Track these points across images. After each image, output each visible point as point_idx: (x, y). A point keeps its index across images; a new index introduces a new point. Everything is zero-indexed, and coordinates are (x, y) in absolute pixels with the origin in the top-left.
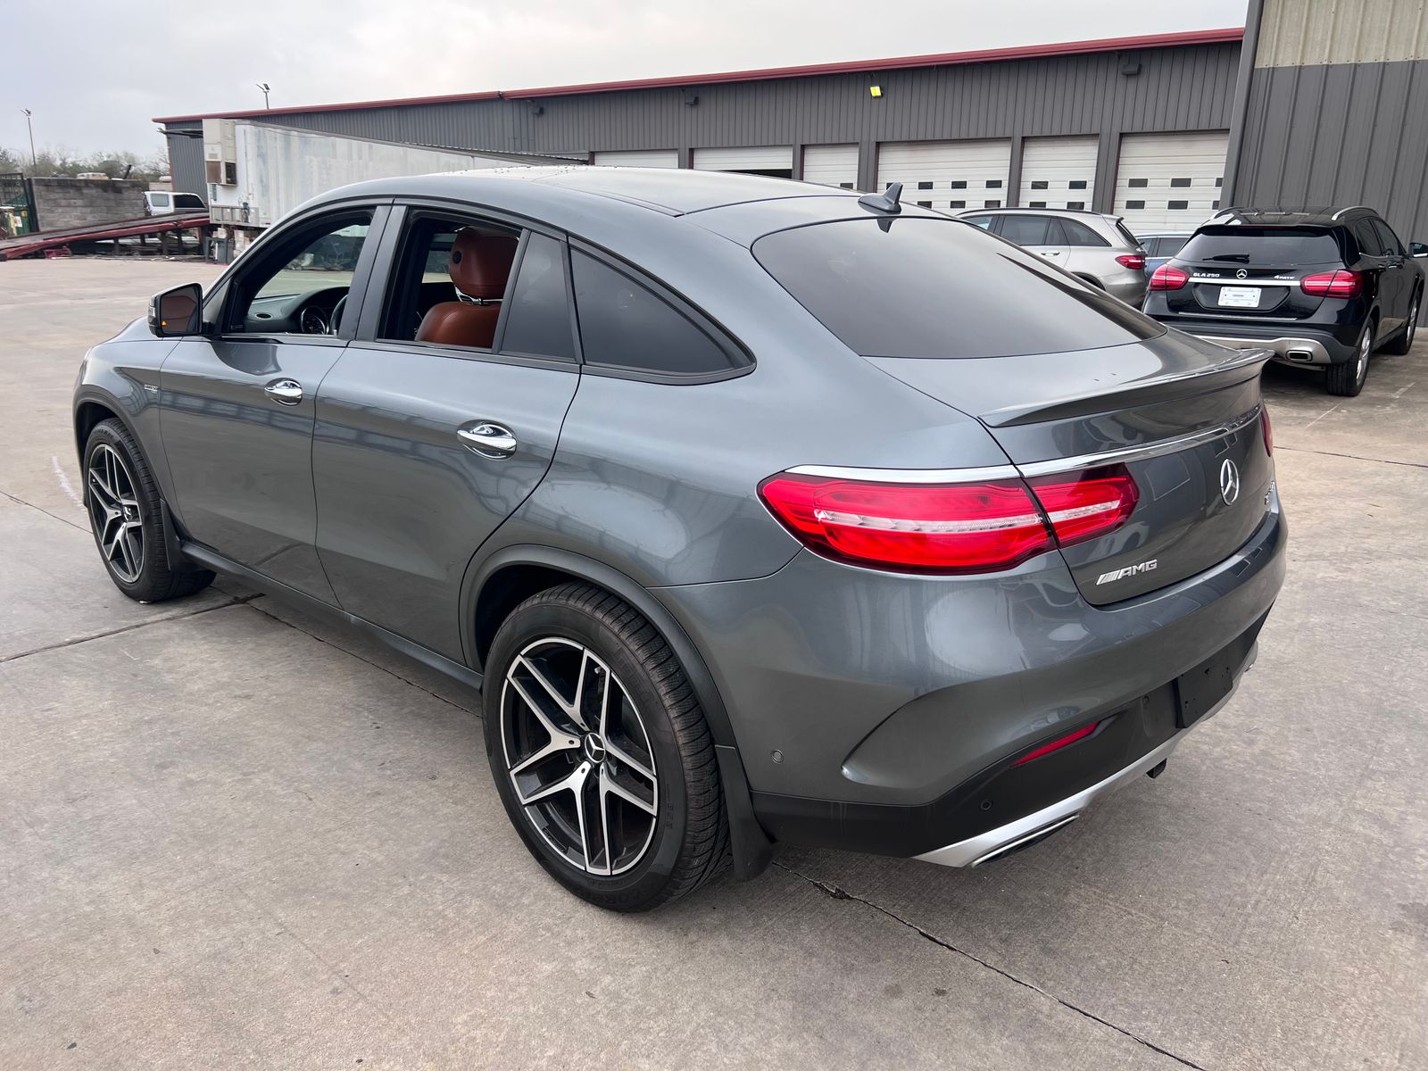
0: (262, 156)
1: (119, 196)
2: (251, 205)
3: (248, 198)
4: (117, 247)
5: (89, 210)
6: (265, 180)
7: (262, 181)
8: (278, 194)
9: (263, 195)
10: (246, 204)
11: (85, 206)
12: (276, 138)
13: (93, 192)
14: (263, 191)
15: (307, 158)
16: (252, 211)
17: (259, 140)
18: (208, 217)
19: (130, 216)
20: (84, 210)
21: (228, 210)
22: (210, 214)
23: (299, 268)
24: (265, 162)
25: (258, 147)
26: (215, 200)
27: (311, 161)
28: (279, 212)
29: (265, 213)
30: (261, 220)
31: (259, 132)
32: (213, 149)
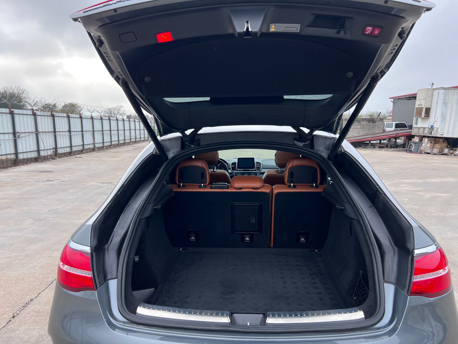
0: (445, 103)
1: (374, 124)
2: (435, 126)
3: (434, 123)
4: (370, 145)
5: (362, 130)
6: (444, 114)
7: (443, 115)
8: (450, 120)
9: (442, 122)
10: (432, 126)
11: (360, 128)
12: (454, 95)
13: (365, 123)
14: (442, 120)
16: (435, 129)
17: (445, 96)
18: (411, 132)
19: (377, 132)
20: (360, 130)
21: (422, 129)
22: (412, 131)
23: (453, 155)
24: (446, 107)
25: (444, 99)
26: (416, 125)
28: (449, 130)
29: (441, 130)
30: (438, 133)
31: (446, 92)
32: (420, 102)
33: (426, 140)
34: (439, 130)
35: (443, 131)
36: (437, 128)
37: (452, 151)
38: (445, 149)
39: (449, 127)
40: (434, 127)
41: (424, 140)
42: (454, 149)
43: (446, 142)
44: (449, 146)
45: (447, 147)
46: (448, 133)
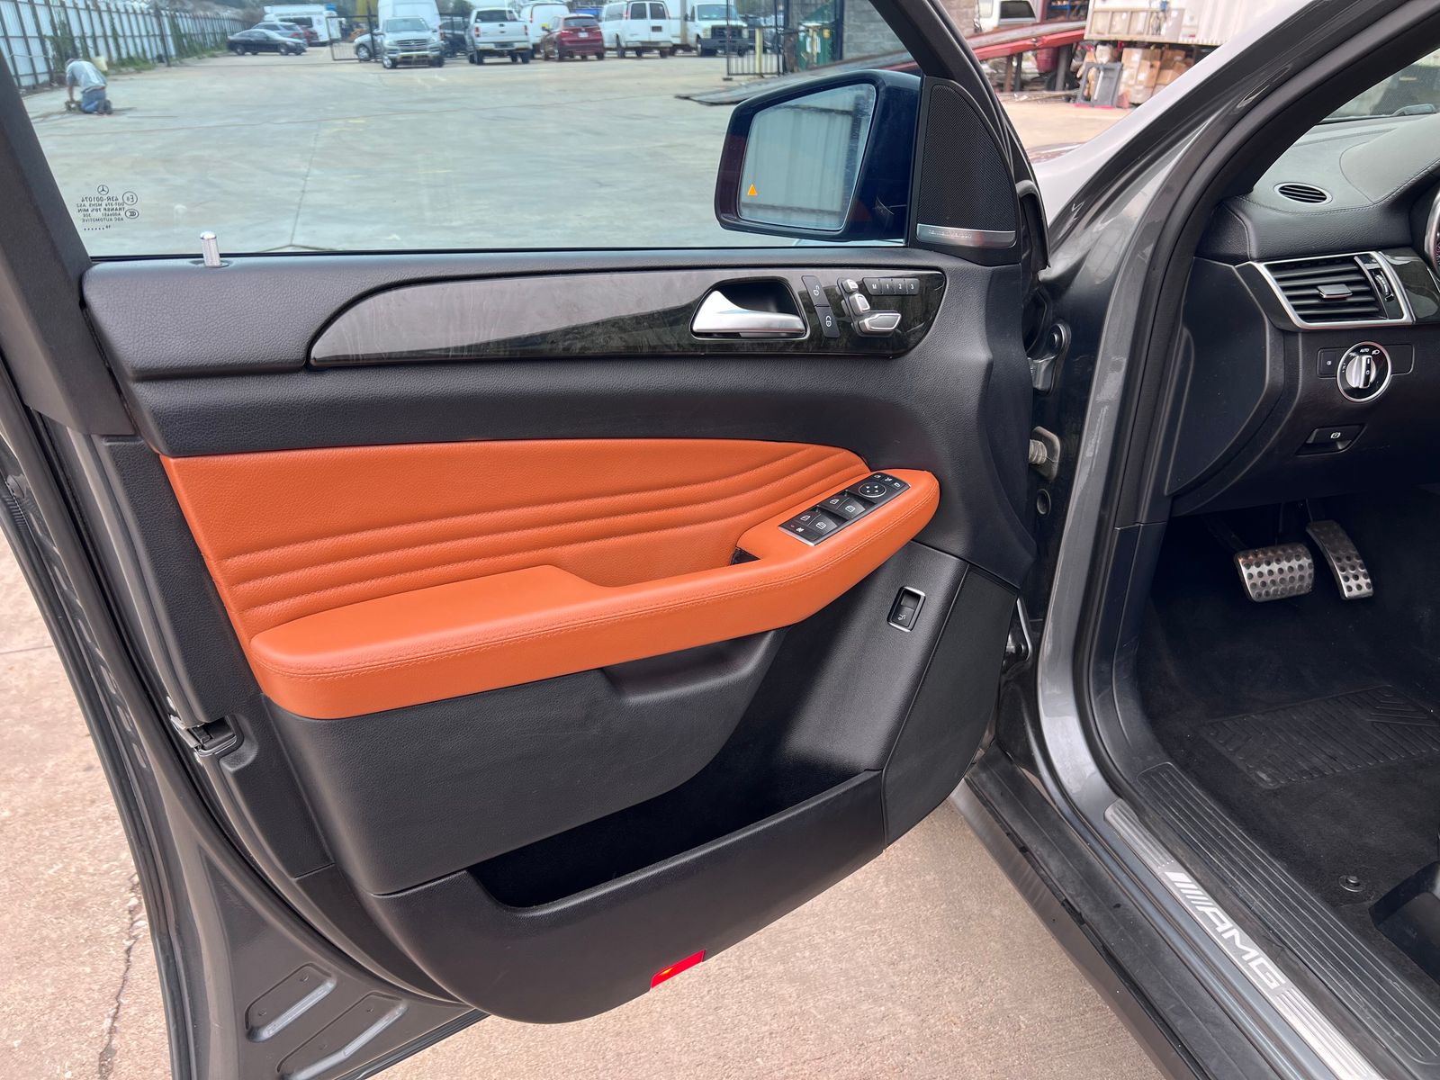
2: (1173, 3)
10: (1164, 5)
16: (1174, 14)
18: (1084, 28)
21: (1124, 15)
22: (1087, 23)
26: (1103, 1)
33: (1133, 57)
41: (1129, 57)
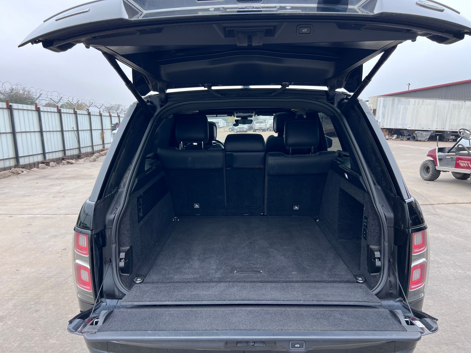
0: (384, 106)
3: (378, 119)
6: (384, 113)
8: (388, 117)
9: (383, 118)
12: (390, 101)
15: (399, 106)
17: (384, 101)
23: (391, 139)
24: (385, 108)
25: (384, 104)
27: (400, 107)
28: (387, 123)
29: (382, 124)
30: (381, 126)
31: (385, 99)
32: (370, 105)
34: (381, 124)
35: (383, 124)
36: (380, 122)
37: (391, 137)
38: (386, 136)
39: (387, 121)
40: (378, 121)
42: (393, 136)
43: (388, 131)
44: (390, 134)
45: (389, 135)
46: (387, 125)
